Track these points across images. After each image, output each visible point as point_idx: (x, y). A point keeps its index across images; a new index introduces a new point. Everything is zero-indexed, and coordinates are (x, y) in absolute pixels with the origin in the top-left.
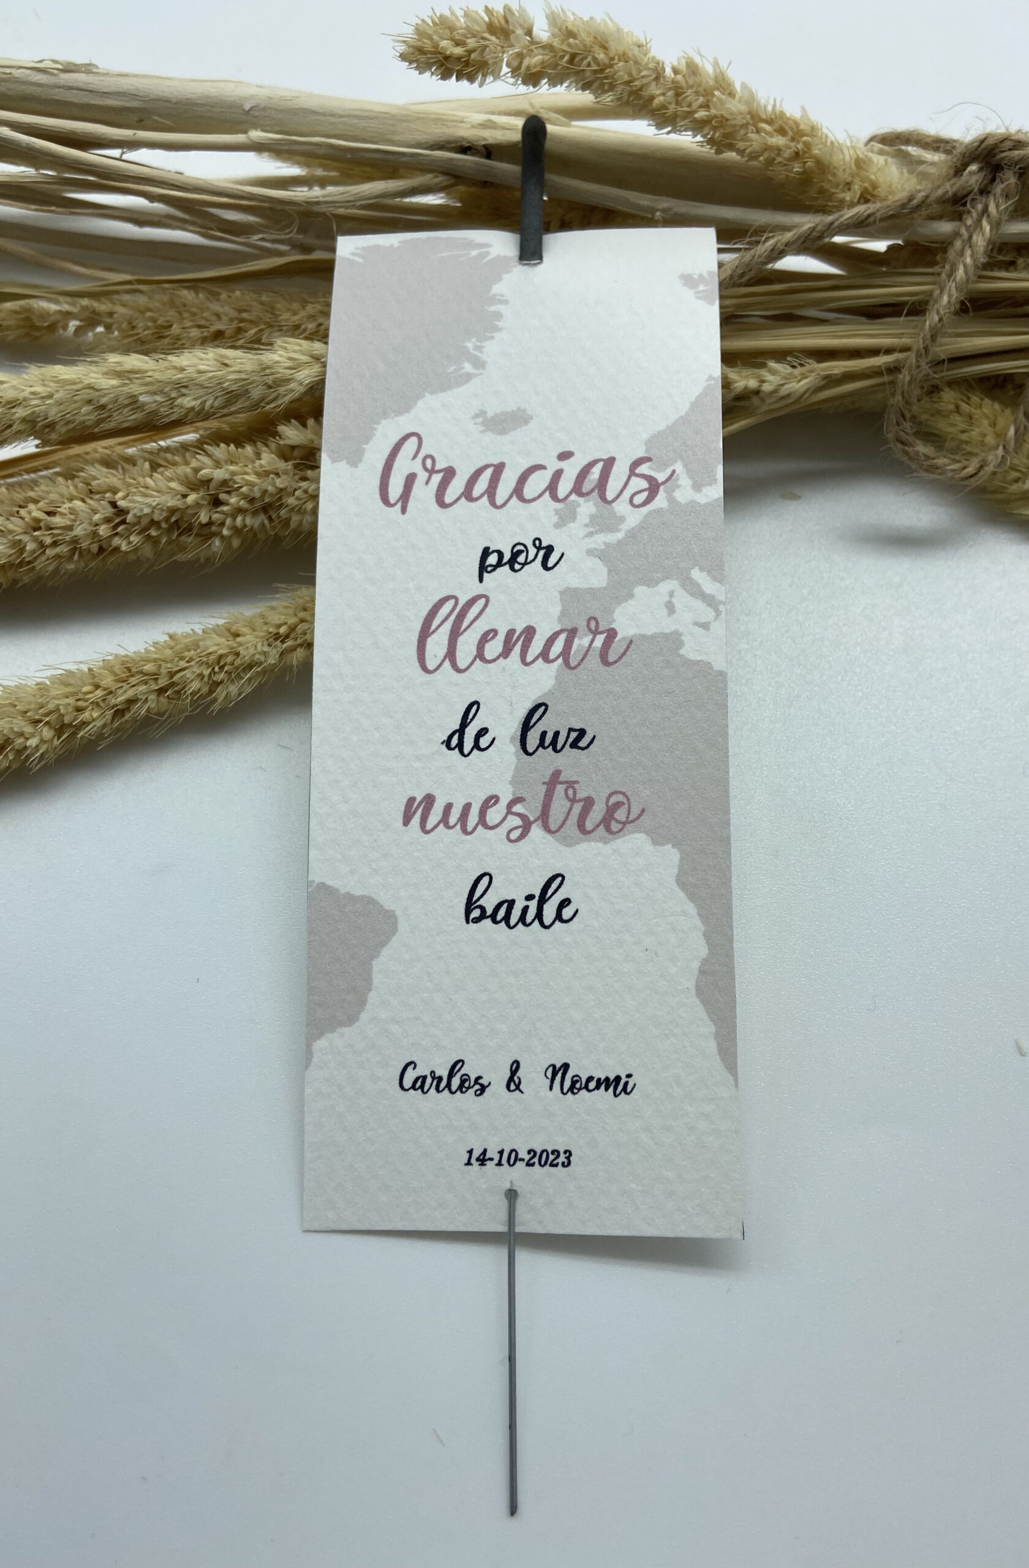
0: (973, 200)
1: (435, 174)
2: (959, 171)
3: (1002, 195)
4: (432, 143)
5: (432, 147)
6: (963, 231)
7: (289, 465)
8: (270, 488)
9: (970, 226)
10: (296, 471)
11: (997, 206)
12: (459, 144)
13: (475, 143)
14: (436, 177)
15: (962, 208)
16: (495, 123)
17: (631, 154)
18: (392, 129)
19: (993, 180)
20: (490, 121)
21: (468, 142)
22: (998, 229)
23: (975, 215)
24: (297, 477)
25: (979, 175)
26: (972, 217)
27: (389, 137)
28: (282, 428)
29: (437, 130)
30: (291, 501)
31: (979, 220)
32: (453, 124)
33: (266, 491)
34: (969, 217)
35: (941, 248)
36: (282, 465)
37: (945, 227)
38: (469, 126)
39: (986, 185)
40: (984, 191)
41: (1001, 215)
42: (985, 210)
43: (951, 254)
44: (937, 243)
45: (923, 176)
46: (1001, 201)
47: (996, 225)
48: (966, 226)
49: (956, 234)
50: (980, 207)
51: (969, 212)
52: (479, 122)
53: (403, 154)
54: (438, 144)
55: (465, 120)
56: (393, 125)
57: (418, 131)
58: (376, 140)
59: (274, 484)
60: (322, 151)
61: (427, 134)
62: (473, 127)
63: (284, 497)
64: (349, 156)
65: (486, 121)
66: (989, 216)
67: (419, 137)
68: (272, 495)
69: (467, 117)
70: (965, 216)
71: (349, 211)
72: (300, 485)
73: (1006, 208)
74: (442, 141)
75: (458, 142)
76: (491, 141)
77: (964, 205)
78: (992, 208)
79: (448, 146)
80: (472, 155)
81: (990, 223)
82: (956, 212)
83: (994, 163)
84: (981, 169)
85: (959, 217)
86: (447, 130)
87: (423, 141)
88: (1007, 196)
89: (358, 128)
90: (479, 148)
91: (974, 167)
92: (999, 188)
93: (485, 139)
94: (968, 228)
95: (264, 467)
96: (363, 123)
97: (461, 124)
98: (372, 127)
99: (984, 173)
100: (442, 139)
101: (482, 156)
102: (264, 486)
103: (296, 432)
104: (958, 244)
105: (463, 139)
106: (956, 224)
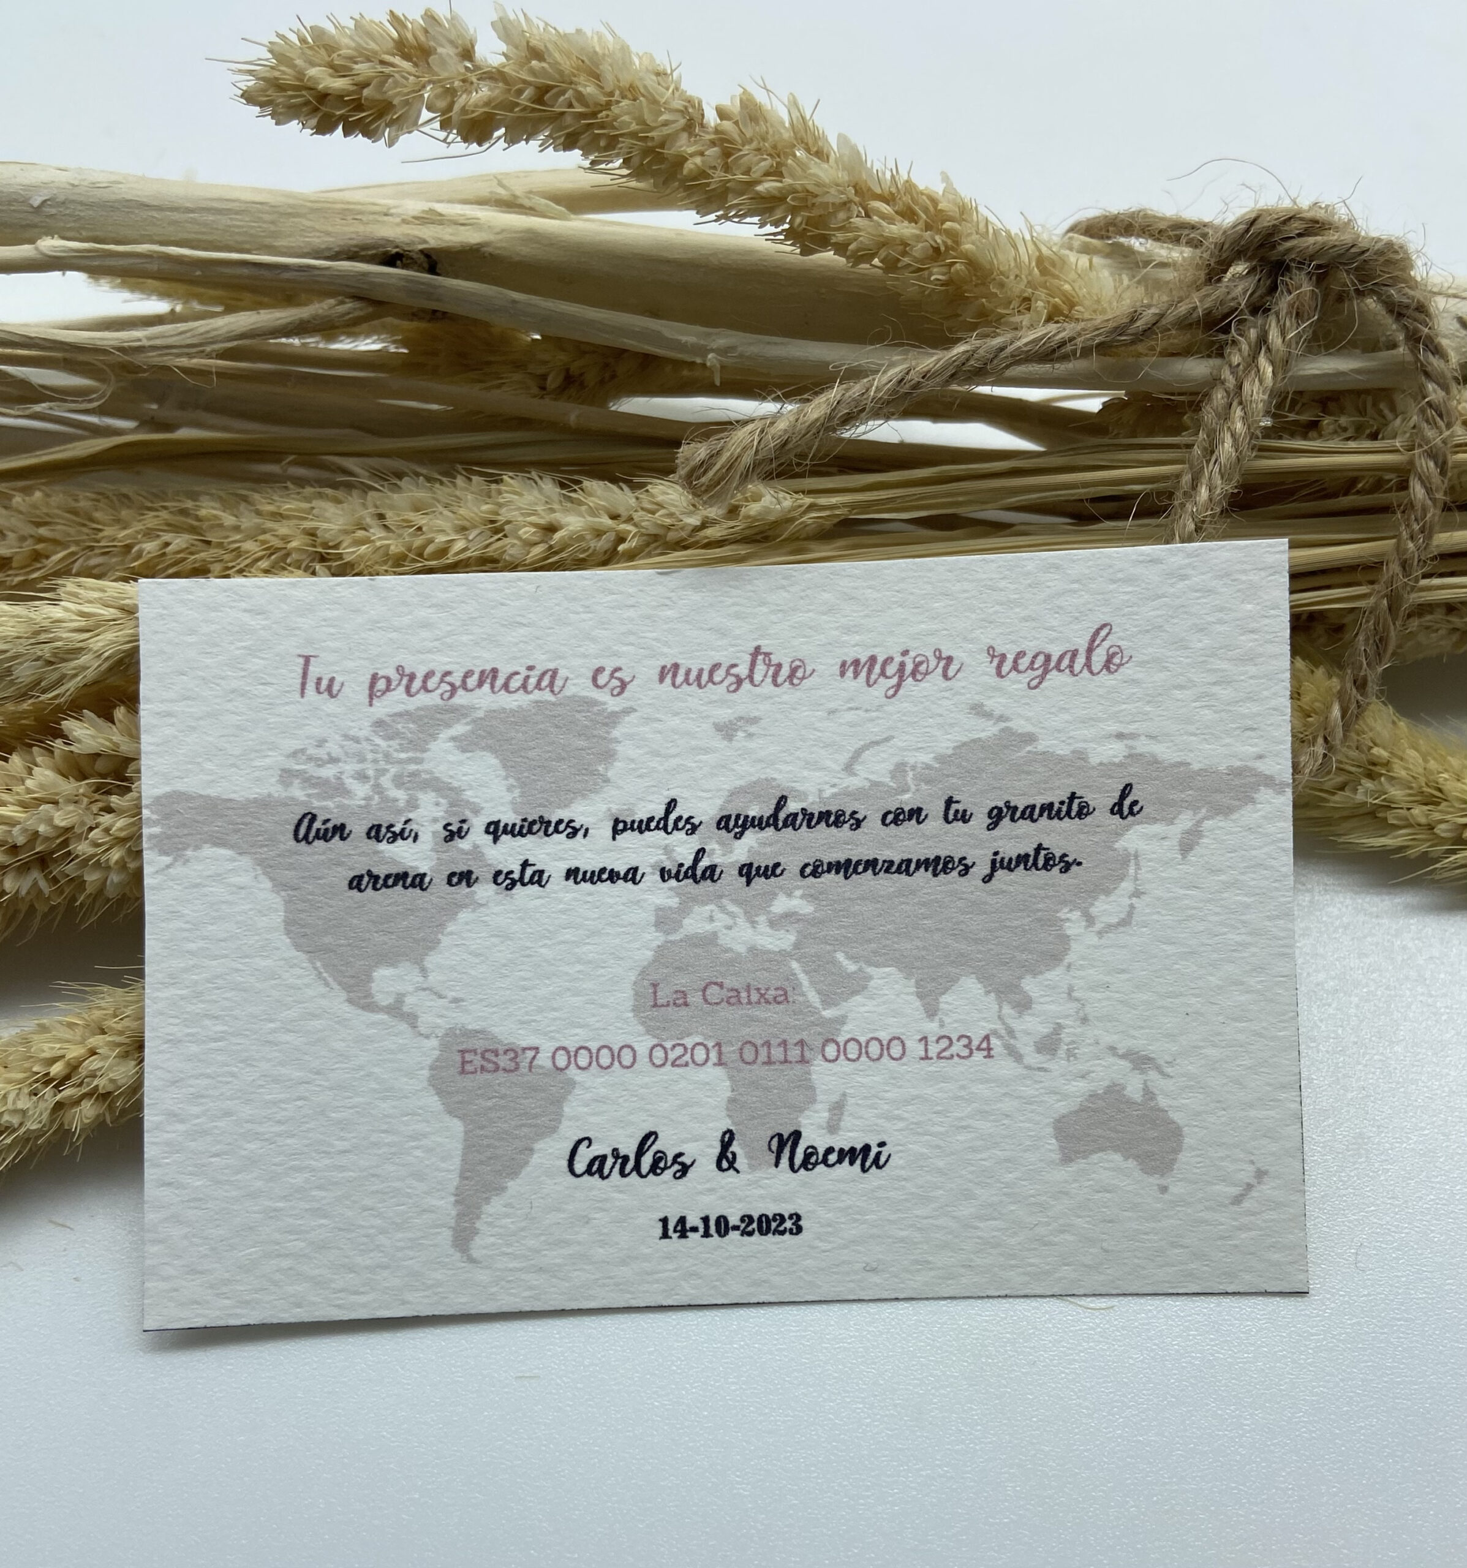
0: (1241, 322)
1: (340, 298)
2: (1214, 273)
3: (1289, 313)
4: (337, 249)
5: (336, 256)
6: (1226, 374)
7: (82, 787)
8: (42, 829)
9: (1239, 365)
10: (97, 796)
11: (1283, 334)
12: (381, 250)
13: (407, 248)
14: (342, 303)
15: (1223, 337)
16: (441, 215)
17: (668, 262)
18: (273, 228)
19: (1273, 289)
20: (432, 211)
21: (397, 247)
22: (1285, 372)
23: (1245, 347)
24: (95, 808)
25: (1250, 279)
26: (1240, 350)
27: (267, 241)
28: (70, 725)
29: (346, 229)
30: (83, 848)
31: (1254, 357)
32: (371, 217)
33: (36, 834)
34: (1235, 351)
35: (1191, 403)
36: (69, 787)
37: (1196, 368)
38: (398, 220)
39: (1262, 297)
40: (1258, 308)
41: (1289, 346)
42: (1263, 340)
43: (1208, 414)
44: (1180, 394)
45: (1153, 285)
46: (1288, 323)
47: (1282, 365)
48: (1230, 366)
49: (1216, 381)
50: (1253, 333)
51: (1234, 342)
52: (416, 214)
53: (285, 267)
54: (350, 251)
55: (393, 211)
56: (273, 222)
57: (314, 230)
58: (247, 246)
59: (49, 821)
60: (154, 267)
61: (328, 234)
62: (405, 221)
63: (73, 840)
64: (198, 273)
65: (424, 212)
66: (1269, 350)
67: (318, 241)
68: (47, 839)
69: (395, 207)
70: (1228, 350)
71: (195, 361)
72: (101, 819)
73: (1299, 336)
74: (356, 246)
75: (383, 246)
76: (433, 244)
77: (1226, 330)
78: (1274, 336)
79: (363, 253)
80: (405, 266)
81: (1272, 363)
82: (1213, 343)
83: (1274, 258)
84: (1252, 271)
85: (1219, 352)
86: (361, 229)
87: (323, 246)
88: (1298, 314)
89: (217, 229)
90: (415, 256)
91: (1240, 268)
92: (1284, 302)
93: (425, 242)
94: (1234, 369)
95: (34, 792)
96: (224, 221)
97: (386, 218)
98: (242, 227)
99: (1257, 277)
100: (354, 242)
101: (421, 269)
102: (31, 824)
103: (91, 732)
104: (1219, 397)
105: (389, 241)
106: (1215, 362)
